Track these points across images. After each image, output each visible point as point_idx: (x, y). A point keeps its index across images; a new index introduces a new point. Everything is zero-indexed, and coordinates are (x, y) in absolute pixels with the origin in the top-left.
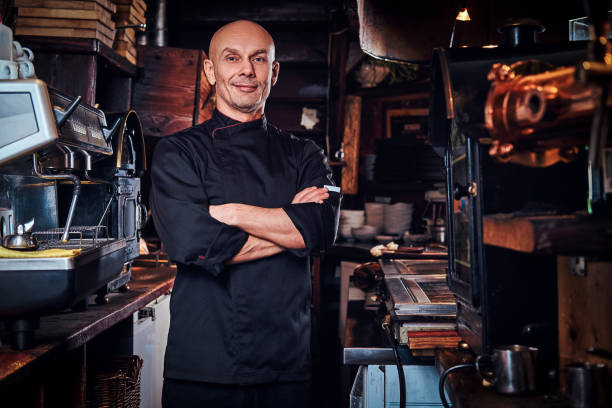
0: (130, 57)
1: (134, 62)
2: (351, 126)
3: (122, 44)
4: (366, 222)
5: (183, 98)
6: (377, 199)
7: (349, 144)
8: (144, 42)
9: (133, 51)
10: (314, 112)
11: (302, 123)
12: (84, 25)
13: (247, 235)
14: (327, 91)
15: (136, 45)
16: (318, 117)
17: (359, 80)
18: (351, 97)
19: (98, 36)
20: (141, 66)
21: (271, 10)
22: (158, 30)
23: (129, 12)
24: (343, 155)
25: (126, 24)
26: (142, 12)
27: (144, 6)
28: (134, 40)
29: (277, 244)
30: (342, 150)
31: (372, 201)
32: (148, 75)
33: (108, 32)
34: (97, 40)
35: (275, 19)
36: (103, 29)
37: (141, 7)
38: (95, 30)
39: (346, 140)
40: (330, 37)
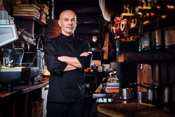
0: (44, 21)
1: (45, 23)
2: (106, 41)
3: (42, 18)
4: (110, 68)
5: (59, 33)
6: (114, 61)
7: (106, 46)
8: (48, 18)
9: (45, 20)
10: (96, 37)
11: (93, 40)
12: (31, 13)
13: (67, 64)
14: (99, 31)
15: (46, 19)
16: (97, 38)
17: (108, 28)
18: (106, 33)
19: (35, 16)
20: (47, 24)
21: (84, 9)
22: (52, 15)
23: (44, 10)
24: (104, 49)
25: (43, 13)
26: (48, 10)
27: (48, 8)
28: (45, 18)
29: (75, 67)
30: (104, 48)
31: (112, 62)
32: (49, 26)
33: (37, 15)
34: (34, 17)
35: (84, 12)
36: (36, 14)
37: (47, 9)
38: (34, 14)
39: (105, 45)
40: (100, 16)
